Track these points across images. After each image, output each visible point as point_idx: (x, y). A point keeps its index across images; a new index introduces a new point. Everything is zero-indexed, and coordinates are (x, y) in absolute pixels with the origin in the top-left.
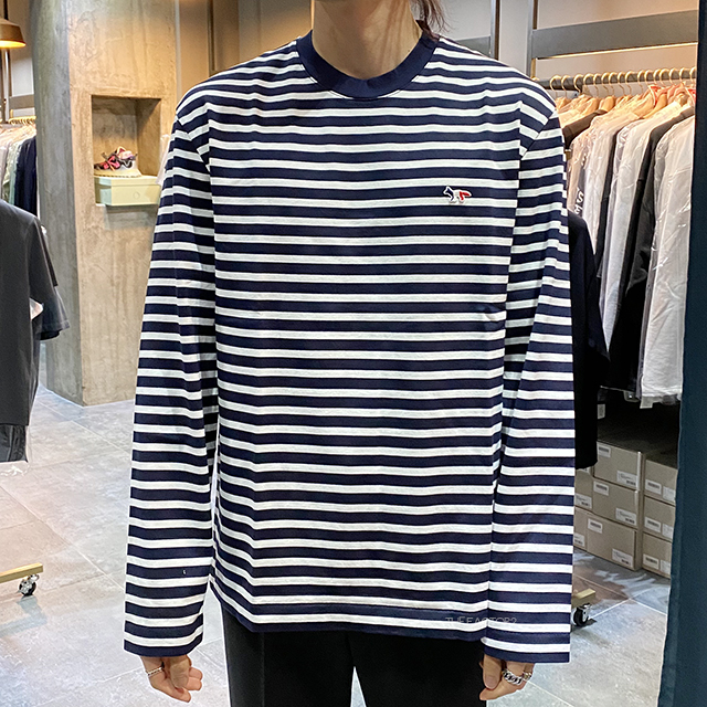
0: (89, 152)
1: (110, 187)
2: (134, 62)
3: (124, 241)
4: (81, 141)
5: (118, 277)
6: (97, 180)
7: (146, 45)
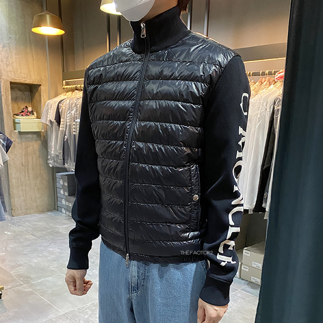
0: (10, 108)
1: (20, 123)
2: (29, 68)
3: (27, 147)
4: (6, 102)
5: (25, 163)
6: (14, 120)
7: (33, 60)
